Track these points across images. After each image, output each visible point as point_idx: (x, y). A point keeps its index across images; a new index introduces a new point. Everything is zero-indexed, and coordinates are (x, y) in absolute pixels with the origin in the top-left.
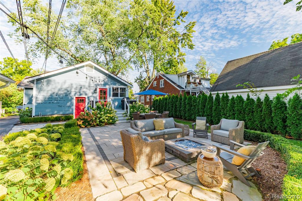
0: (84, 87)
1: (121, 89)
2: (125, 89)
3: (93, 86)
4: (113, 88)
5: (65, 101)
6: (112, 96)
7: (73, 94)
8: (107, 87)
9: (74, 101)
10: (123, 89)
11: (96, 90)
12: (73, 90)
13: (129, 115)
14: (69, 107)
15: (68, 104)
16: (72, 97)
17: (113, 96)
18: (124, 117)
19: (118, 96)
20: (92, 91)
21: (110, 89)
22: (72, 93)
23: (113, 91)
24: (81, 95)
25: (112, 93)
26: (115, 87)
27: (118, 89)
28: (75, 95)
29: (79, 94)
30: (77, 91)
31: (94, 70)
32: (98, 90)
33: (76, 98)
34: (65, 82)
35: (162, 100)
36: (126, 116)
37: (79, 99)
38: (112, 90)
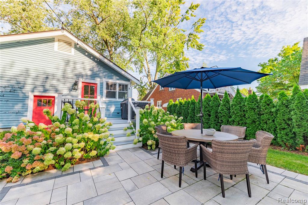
0: (52, 77)
1: (120, 85)
2: (127, 86)
3: (71, 77)
4: (107, 84)
5: (8, 102)
6: (105, 97)
7: (28, 88)
8: (98, 81)
9: (31, 104)
10: (123, 85)
11: (76, 84)
12: (30, 81)
13: (138, 131)
14: (17, 113)
15: (15, 107)
16: (27, 94)
17: (107, 96)
18: (129, 136)
19: (115, 97)
20: (69, 85)
21: (102, 84)
22: (25, 87)
23: (107, 88)
24: (45, 91)
25: (105, 91)
26: (111, 81)
27: (115, 85)
28: (33, 91)
29: (41, 89)
30: (38, 83)
31: (73, 50)
32: (80, 85)
33: (35, 96)
34: (12, 65)
35: (185, 104)
36: (133, 133)
37: (42, 99)
38: (105, 86)
